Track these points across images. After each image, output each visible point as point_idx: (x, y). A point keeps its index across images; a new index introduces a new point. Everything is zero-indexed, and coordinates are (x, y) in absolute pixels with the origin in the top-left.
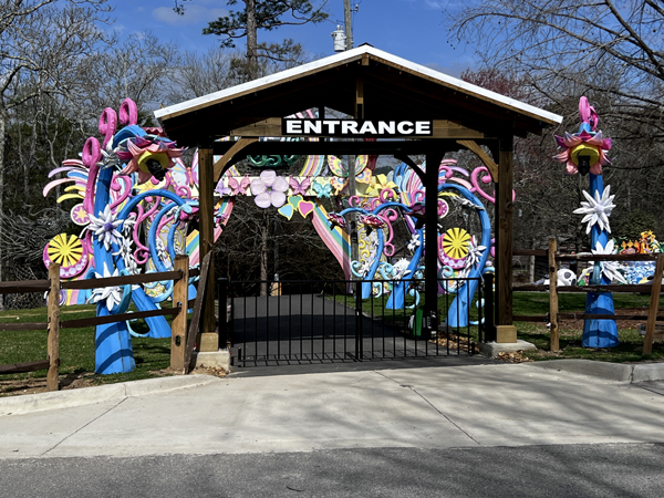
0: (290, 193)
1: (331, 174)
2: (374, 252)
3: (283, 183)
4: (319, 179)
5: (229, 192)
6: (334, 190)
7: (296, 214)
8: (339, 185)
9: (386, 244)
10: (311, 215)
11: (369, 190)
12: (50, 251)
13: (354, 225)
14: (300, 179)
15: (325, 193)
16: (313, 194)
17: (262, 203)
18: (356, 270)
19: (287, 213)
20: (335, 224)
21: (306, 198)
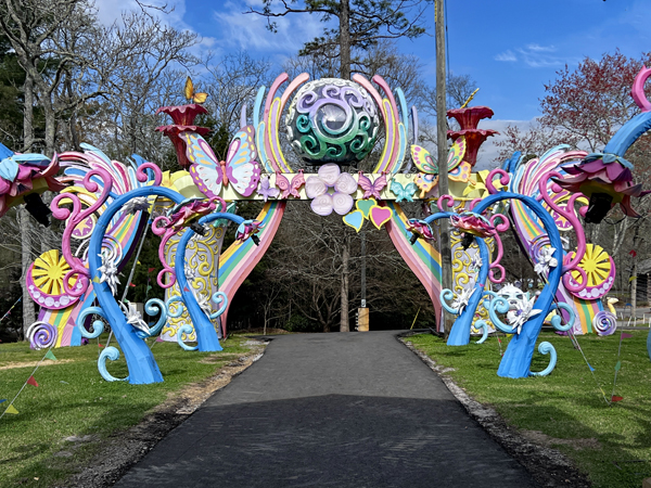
0: (360, 195)
1: (415, 170)
2: (475, 276)
3: (350, 181)
4: (398, 177)
5: (276, 194)
6: (418, 191)
7: (368, 224)
8: (426, 184)
9: (492, 265)
10: (388, 225)
11: (468, 190)
12: (35, 273)
13: (446, 238)
14: (373, 177)
15: (406, 195)
16: (391, 197)
17: (321, 208)
18: (449, 302)
19: (355, 222)
20: (417, 235)
21: (381, 203)
